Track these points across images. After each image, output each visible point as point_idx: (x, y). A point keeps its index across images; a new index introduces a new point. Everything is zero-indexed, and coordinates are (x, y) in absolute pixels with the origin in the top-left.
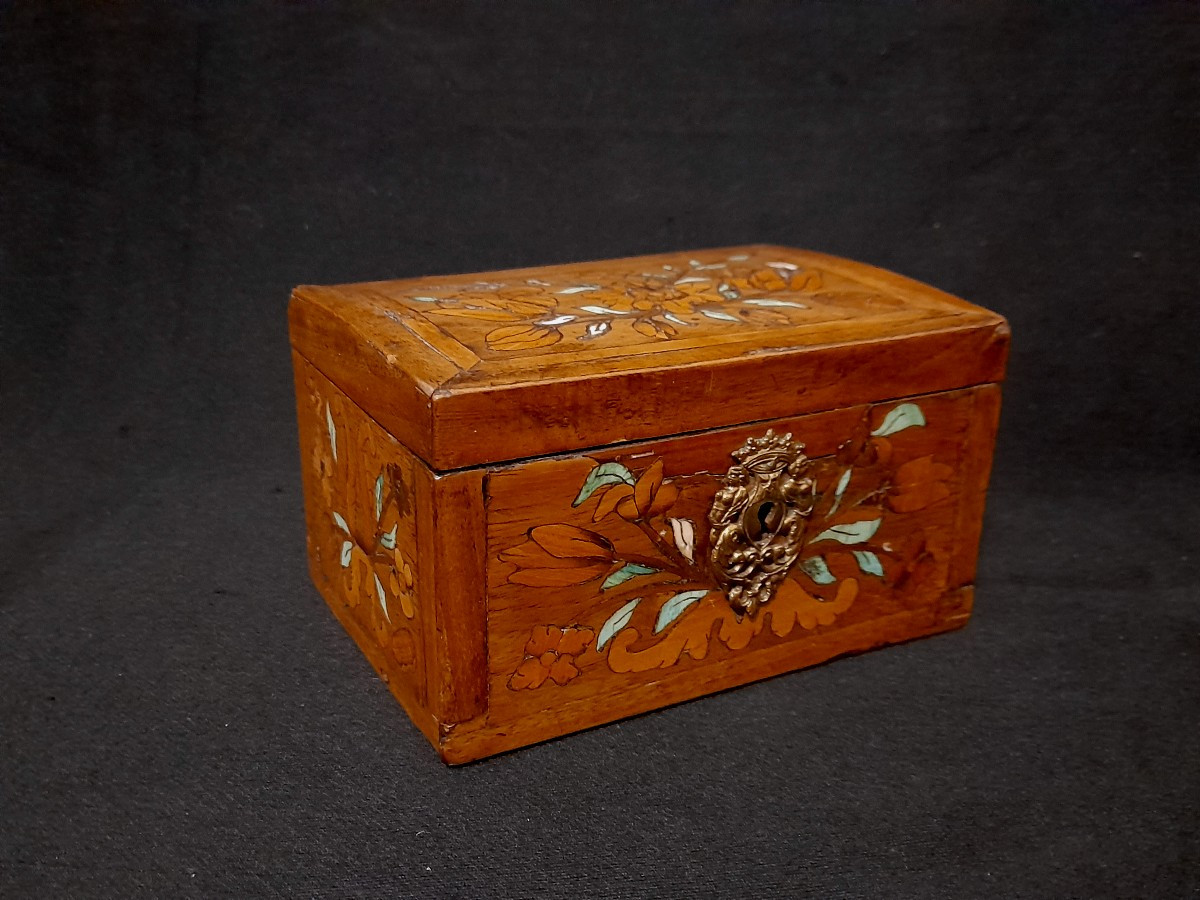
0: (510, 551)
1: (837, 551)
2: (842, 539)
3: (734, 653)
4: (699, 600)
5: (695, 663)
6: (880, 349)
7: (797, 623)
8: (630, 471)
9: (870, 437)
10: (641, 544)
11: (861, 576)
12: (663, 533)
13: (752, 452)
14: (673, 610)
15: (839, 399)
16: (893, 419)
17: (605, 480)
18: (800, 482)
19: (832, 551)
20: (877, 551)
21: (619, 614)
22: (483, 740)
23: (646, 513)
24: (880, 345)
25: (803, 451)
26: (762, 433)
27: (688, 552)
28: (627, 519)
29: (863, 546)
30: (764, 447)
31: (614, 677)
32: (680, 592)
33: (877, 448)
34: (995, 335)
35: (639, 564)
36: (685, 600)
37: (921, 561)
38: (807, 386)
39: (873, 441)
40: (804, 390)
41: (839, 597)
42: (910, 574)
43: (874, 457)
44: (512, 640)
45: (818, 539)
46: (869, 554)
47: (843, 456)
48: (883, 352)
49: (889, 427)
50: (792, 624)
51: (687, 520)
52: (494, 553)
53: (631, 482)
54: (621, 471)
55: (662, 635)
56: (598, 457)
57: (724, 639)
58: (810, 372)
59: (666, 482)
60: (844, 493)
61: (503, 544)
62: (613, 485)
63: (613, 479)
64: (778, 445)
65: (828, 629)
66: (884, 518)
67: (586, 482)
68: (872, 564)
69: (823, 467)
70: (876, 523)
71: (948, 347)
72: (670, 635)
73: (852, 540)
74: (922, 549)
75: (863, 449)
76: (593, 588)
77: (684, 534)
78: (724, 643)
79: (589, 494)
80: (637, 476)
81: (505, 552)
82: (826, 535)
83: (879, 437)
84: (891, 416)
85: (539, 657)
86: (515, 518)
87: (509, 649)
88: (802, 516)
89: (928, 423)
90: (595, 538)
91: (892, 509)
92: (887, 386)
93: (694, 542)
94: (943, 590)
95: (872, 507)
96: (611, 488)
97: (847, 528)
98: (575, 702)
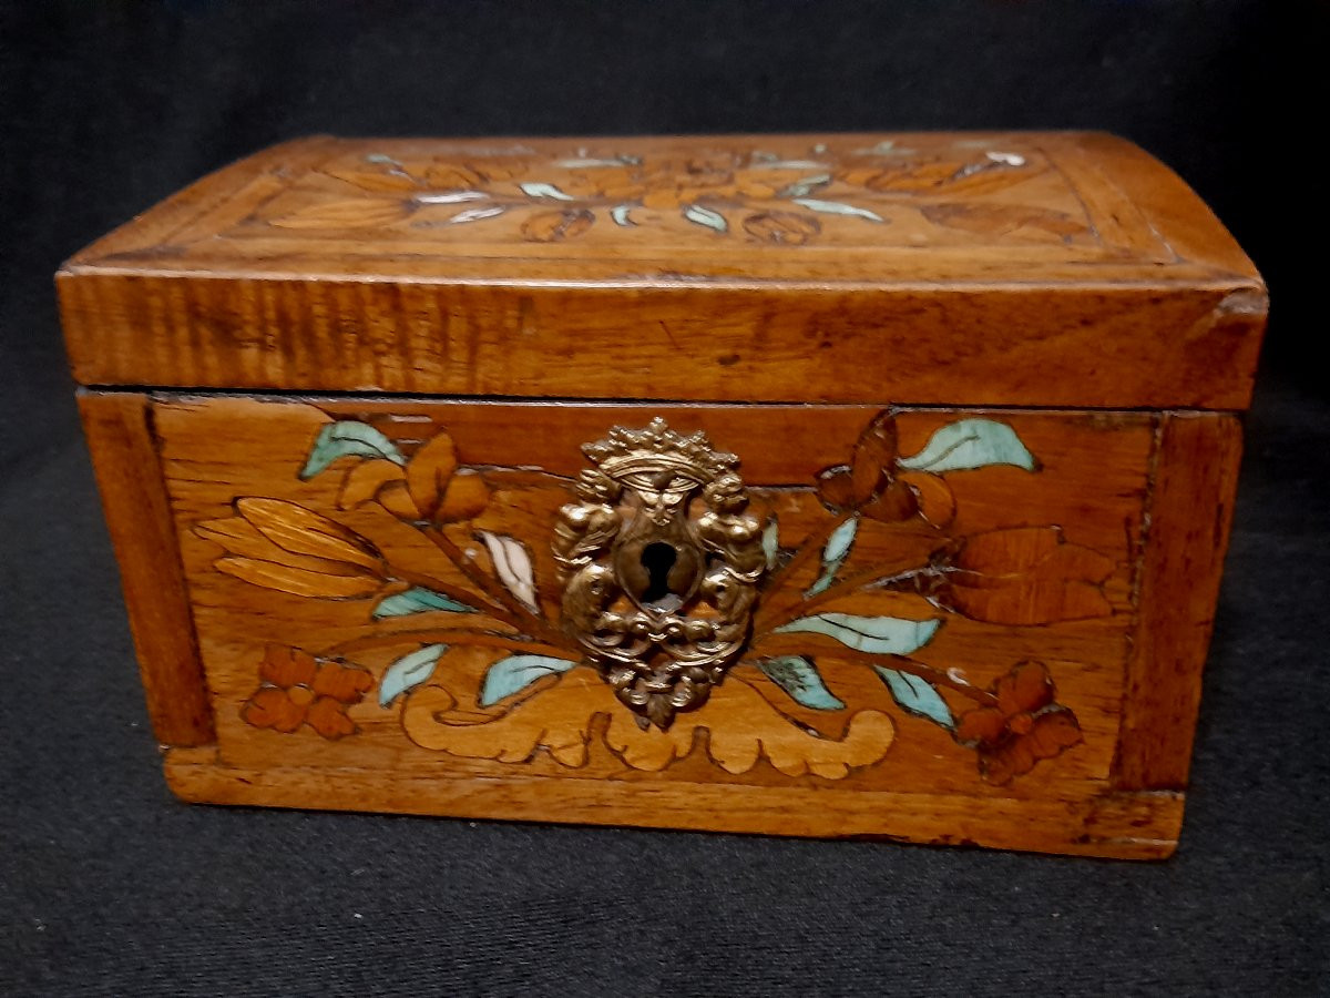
0: (209, 524)
1: (842, 658)
2: (849, 639)
3: (639, 776)
4: (559, 674)
5: (561, 769)
6: (911, 307)
7: (762, 758)
8: (392, 441)
9: (894, 469)
10: (435, 562)
11: (898, 713)
12: (471, 553)
13: (620, 452)
14: (510, 678)
15: (819, 388)
16: (951, 442)
17: (349, 447)
18: (730, 521)
19: (829, 656)
20: (935, 679)
21: (412, 661)
22: (216, 780)
23: (433, 516)
24: (910, 297)
25: (734, 467)
26: (641, 421)
27: (524, 592)
28: (401, 517)
29: (899, 662)
30: (640, 446)
31: (417, 753)
32: (519, 653)
33: (915, 491)
34: (1218, 314)
35: (438, 592)
36: (533, 667)
37: (1046, 717)
38: (740, 352)
39: (901, 477)
40: (736, 358)
41: (851, 738)
42: (1017, 736)
43: (911, 507)
44: (236, 653)
45: (791, 627)
46: (916, 680)
47: (834, 493)
48: (919, 311)
49: (941, 458)
50: (753, 757)
51: (517, 540)
52: (185, 521)
53: (398, 459)
54: (375, 439)
55: (494, 711)
56: (330, 409)
57: (618, 748)
58: (744, 327)
59: (465, 472)
60: (844, 558)
61: (196, 512)
62: (365, 458)
63: (362, 448)
64: (674, 448)
65: (832, 785)
66: (943, 622)
67: (315, 446)
68: (924, 698)
69: (790, 504)
70: (928, 628)
71: (1086, 322)
72: (513, 715)
73: (868, 646)
74: (1048, 695)
75: (881, 486)
76: (360, 610)
77: (513, 564)
78: (618, 755)
79: (323, 464)
80: (409, 453)
81: (202, 523)
82: (811, 624)
83: (917, 470)
84: (943, 438)
85: (285, 689)
86: (207, 477)
87: (233, 666)
88: (741, 582)
89: (1039, 466)
90: (348, 533)
91: (961, 609)
92: (929, 379)
93: (534, 578)
94: (1106, 784)
95: (915, 598)
96: (362, 462)
97: (857, 622)
98: (356, 770)
